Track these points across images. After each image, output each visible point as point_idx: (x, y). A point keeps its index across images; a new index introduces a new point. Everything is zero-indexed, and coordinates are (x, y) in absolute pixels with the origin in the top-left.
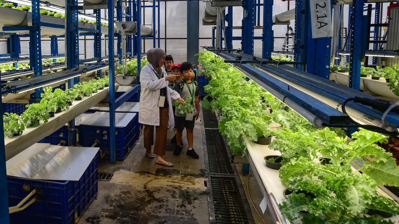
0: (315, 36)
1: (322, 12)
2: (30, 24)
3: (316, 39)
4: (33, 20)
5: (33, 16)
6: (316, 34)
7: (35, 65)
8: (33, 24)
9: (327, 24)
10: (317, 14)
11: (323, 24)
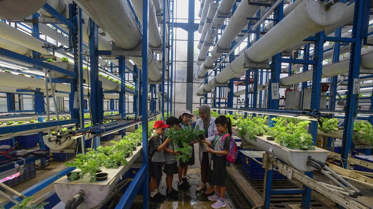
0: (273, 99)
1: (276, 90)
2: (120, 90)
3: (273, 100)
4: (122, 88)
5: (122, 86)
6: (274, 98)
7: (122, 113)
8: (122, 90)
9: (277, 94)
10: (274, 90)
11: (276, 94)
